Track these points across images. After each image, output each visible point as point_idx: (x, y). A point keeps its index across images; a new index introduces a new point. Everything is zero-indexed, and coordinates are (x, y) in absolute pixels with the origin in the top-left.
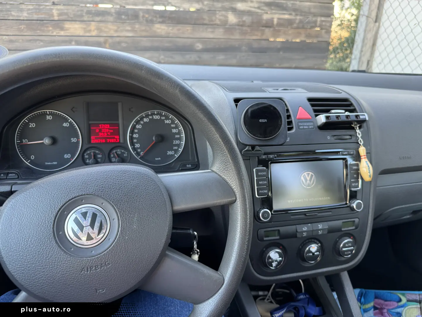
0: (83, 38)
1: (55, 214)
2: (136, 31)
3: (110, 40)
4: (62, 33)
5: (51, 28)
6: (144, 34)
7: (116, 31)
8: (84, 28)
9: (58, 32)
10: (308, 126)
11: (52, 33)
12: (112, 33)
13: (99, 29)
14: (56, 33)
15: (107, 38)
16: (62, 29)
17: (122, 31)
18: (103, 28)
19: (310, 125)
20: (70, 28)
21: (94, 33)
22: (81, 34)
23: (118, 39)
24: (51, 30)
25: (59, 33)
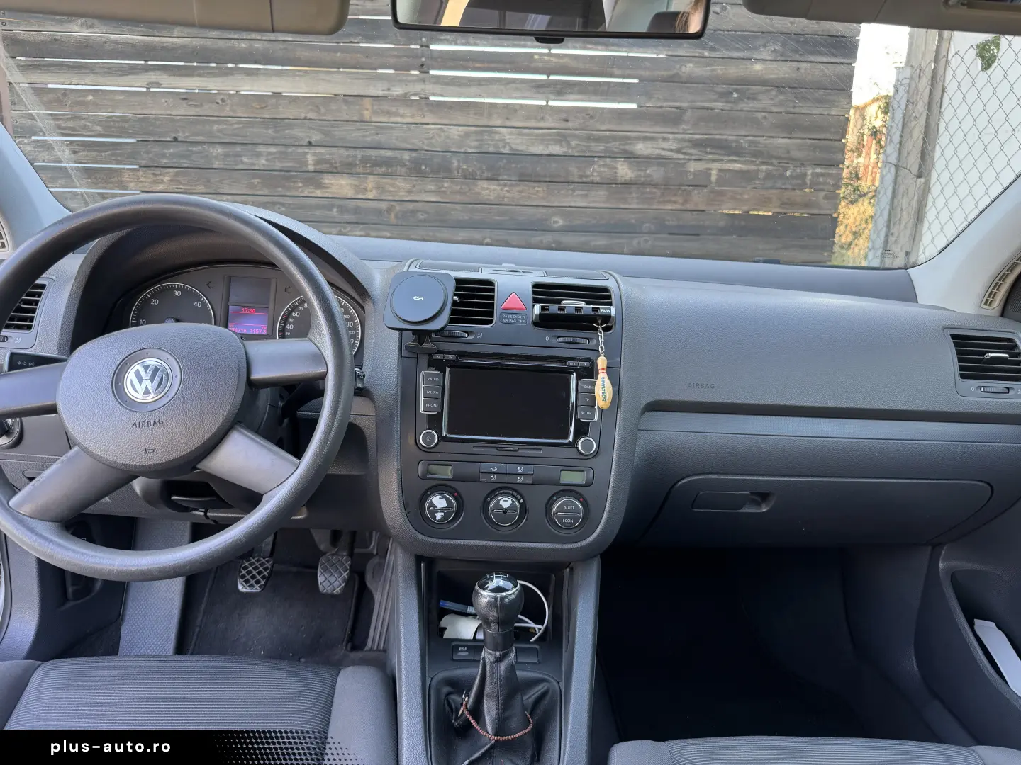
0: (353, 203)
1: (117, 364)
2: (444, 192)
3: (398, 207)
4: (318, 193)
5: (300, 185)
6: (458, 198)
7: (409, 192)
8: (356, 186)
9: (310, 190)
10: (517, 319)
11: (302, 192)
12: (402, 195)
13: (379, 187)
14: (309, 193)
15: (393, 203)
16: (319, 186)
17: (419, 192)
18: (387, 186)
19: (520, 319)
20: (332, 184)
21: (370, 196)
22: (349, 196)
23: (411, 206)
24: (300, 187)
25: (312, 193)
